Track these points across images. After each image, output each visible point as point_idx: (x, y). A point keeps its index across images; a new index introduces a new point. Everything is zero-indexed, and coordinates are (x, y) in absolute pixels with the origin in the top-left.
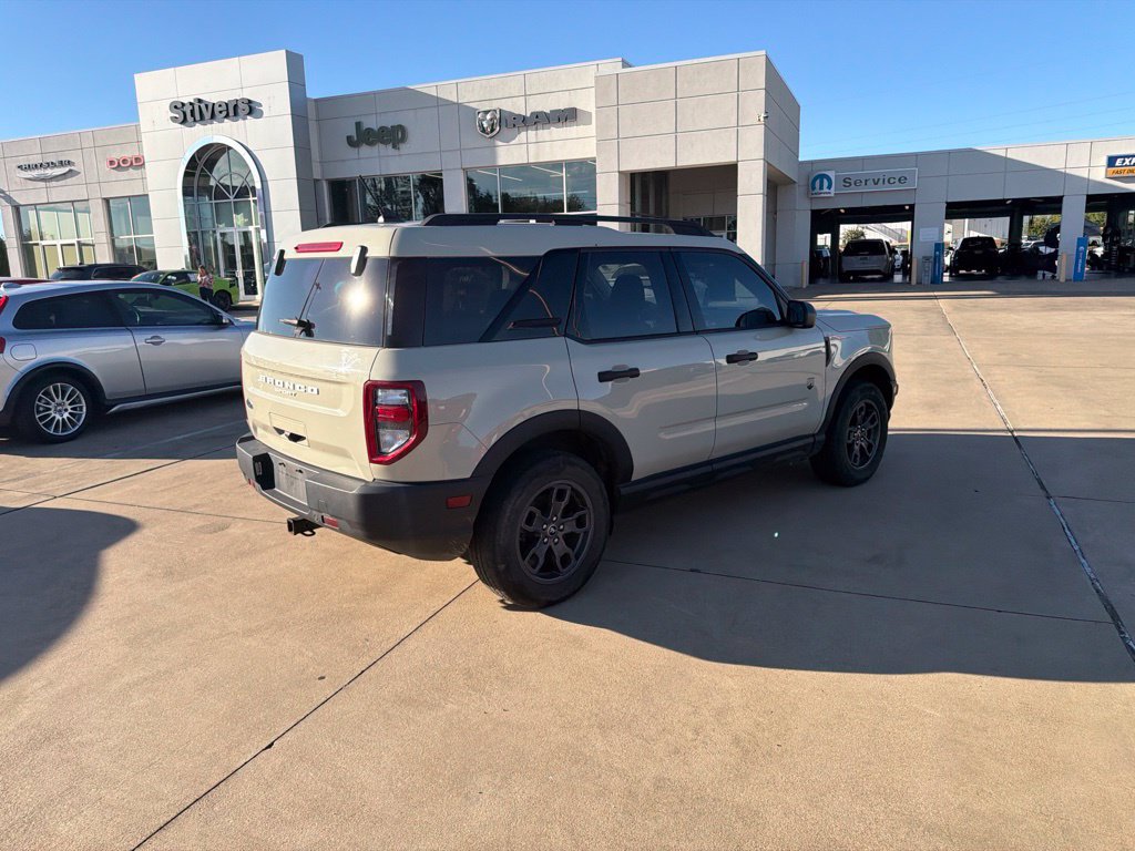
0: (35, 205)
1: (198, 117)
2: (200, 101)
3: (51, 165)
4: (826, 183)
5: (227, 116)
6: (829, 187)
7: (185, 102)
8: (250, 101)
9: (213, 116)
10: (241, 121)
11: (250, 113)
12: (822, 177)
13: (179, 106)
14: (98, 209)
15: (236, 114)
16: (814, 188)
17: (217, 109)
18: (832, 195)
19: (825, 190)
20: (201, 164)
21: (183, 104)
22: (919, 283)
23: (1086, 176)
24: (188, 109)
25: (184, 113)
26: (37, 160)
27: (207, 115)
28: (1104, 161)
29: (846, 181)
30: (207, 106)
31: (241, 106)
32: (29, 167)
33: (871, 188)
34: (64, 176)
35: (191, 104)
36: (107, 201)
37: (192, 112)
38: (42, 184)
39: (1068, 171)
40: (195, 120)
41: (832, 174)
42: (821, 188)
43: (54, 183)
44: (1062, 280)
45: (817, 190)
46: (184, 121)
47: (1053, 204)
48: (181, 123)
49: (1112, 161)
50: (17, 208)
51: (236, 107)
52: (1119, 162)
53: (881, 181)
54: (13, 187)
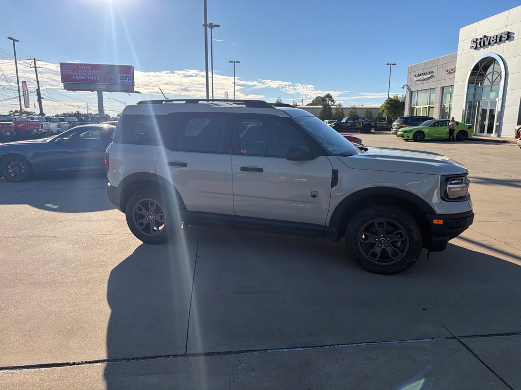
0: (417, 91)
1: (482, 45)
2: (485, 36)
3: (426, 74)
5: (496, 43)
7: (478, 38)
8: (509, 33)
9: (489, 43)
10: (502, 44)
11: (507, 39)
13: (475, 40)
14: (438, 91)
15: (500, 40)
17: (492, 39)
20: (481, 68)
21: (477, 39)
24: (478, 42)
25: (477, 43)
26: (421, 72)
27: (486, 43)
30: (487, 39)
31: (503, 36)
32: (418, 76)
34: (429, 78)
35: (481, 39)
36: (443, 88)
37: (480, 43)
38: (421, 82)
40: (481, 47)
43: (425, 82)
46: (476, 48)
48: (475, 49)
50: (411, 93)
51: (501, 37)
54: (412, 84)
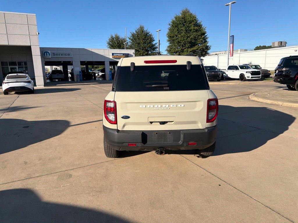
4: (48, 54)
6: (49, 55)
12: (47, 52)
16: (45, 55)
18: (50, 57)
19: (48, 56)
22: (77, 81)
23: (108, 57)
28: (111, 54)
29: (54, 54)
33: (61, 56)
39: (105, 56)
41: (49, 52)
42: (47, 55)
44: (108, 80)
45: (46, 56)
47: (102, 63)
49: (113, 54)
52: (114, 55)
53: (63, 54)
